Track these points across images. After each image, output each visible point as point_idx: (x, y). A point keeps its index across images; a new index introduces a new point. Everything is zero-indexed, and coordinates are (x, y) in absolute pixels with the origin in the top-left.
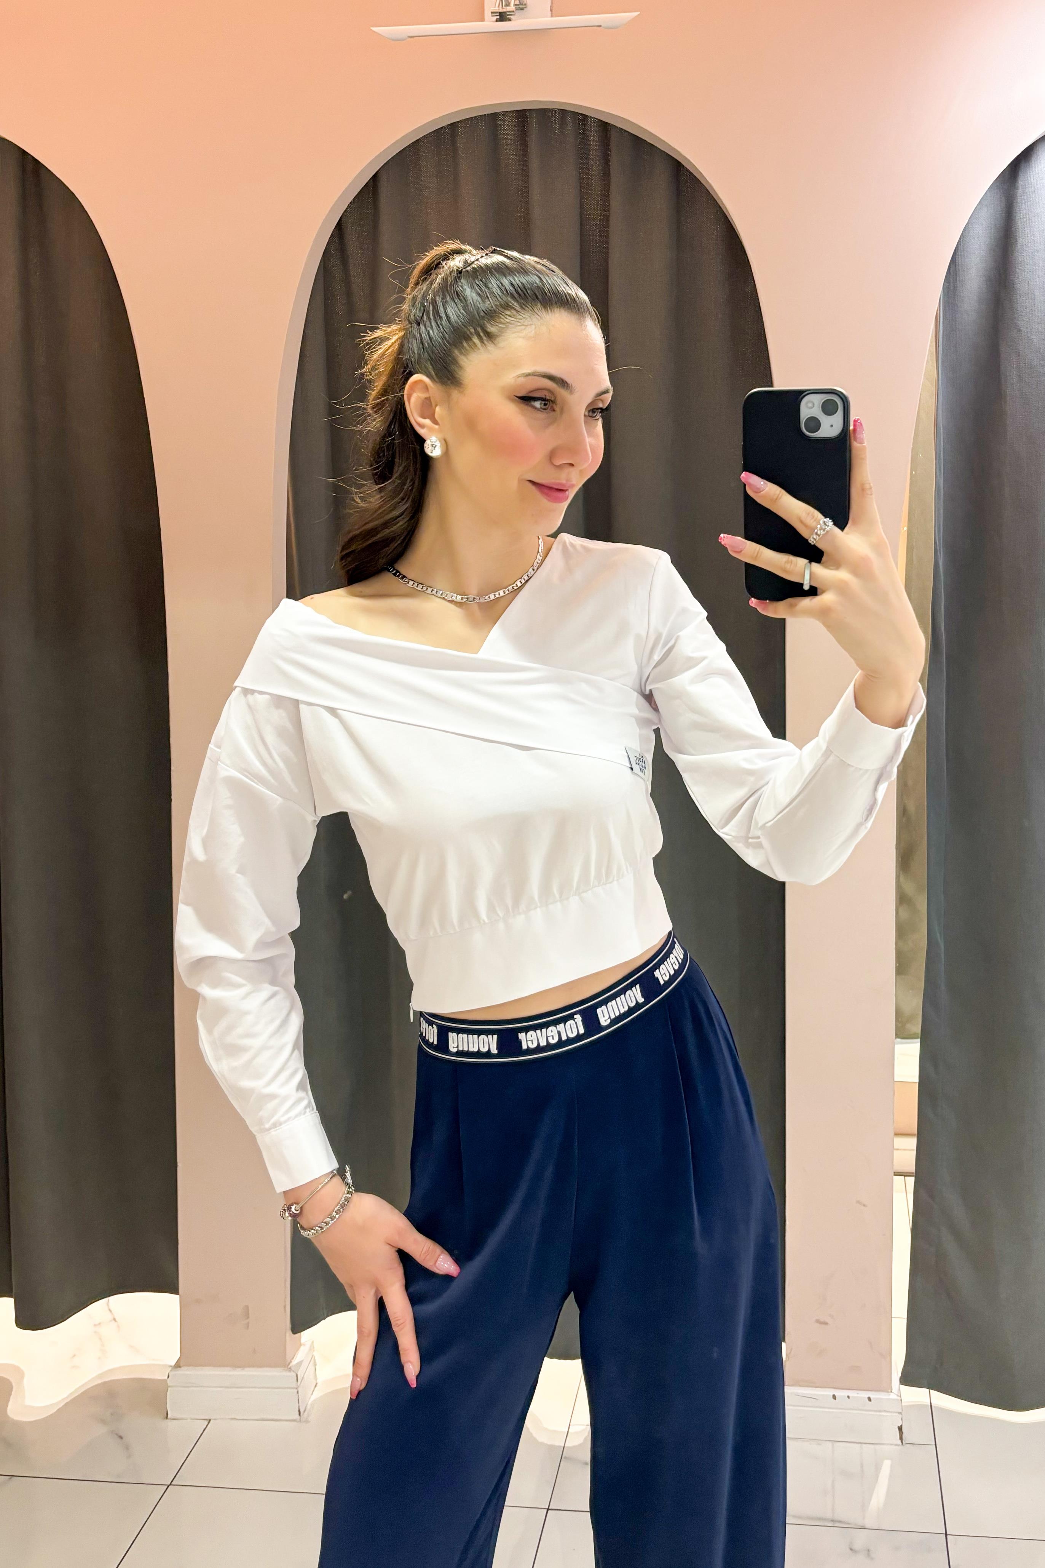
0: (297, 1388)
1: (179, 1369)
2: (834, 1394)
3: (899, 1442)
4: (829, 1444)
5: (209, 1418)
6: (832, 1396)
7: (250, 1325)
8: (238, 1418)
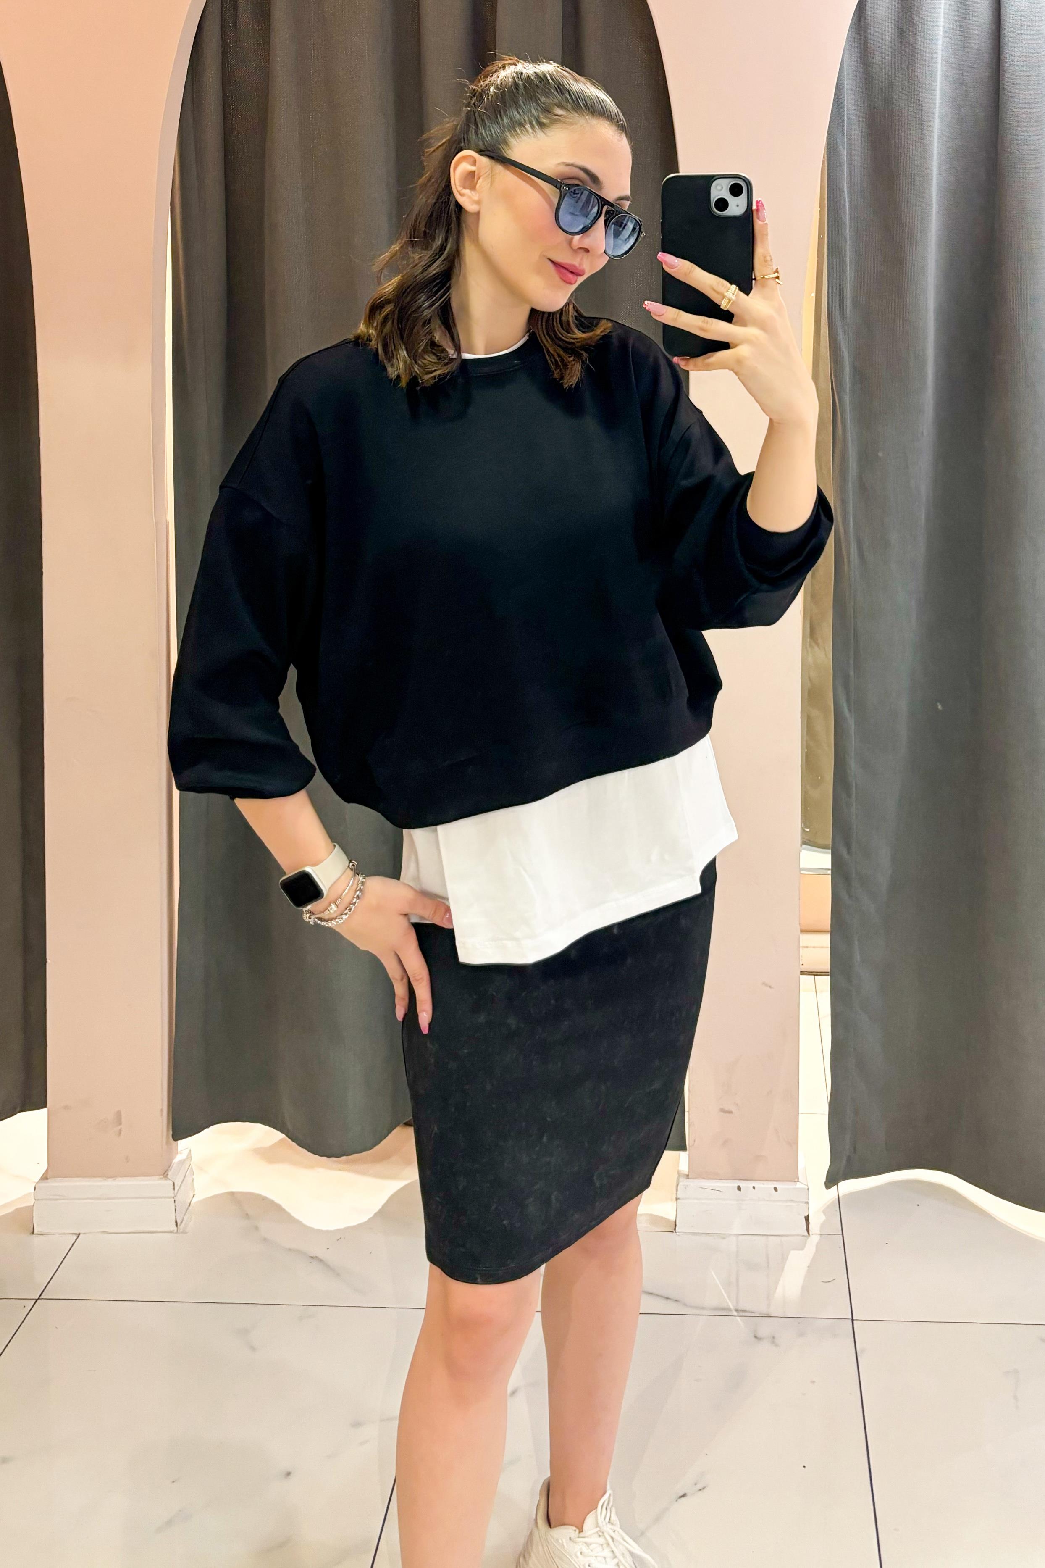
0: (173, 1197)
1: (47, 1181)
2: (739, 1185)
3: (806, 1233)
4: (734, 1238)
5: (77, 1232)
6: (737, 1187)
7: (122, 1133)
8: (110, 1231)
